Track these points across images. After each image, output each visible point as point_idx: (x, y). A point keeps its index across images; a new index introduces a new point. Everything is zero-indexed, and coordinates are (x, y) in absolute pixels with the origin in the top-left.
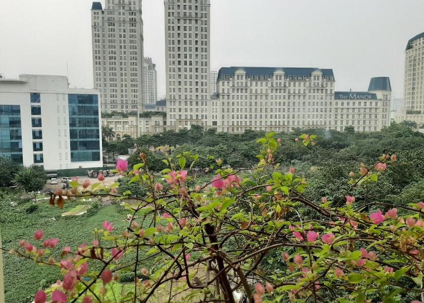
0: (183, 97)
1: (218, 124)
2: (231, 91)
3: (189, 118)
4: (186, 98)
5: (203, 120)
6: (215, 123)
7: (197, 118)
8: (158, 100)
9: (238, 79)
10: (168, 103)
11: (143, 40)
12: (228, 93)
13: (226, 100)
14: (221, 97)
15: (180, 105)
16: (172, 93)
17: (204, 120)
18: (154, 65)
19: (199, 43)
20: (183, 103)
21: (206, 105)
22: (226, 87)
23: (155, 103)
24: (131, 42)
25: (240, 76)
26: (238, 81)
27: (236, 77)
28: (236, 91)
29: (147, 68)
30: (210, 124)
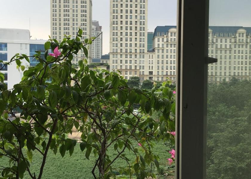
0: (124, 51)
1: (154, 74)
2: (165, 46)
3: (128, 68)
4: (126, 52)
5: (140, 70)
6: (151, 73)
7: (136, 69)
8: (103, 55)
9: (171, 36)
10: (111, 56)
11: (92, 5)
12: (163, 47)
13: (161, 54)
14: (156, 51)
15: (121, 57)
16: (115, 48)
17: (142, 70)
18: (101, 27)
19: (139, 6)
20: (124, 56)
21: (143, 58)
22: (161, 43)
23: (100, 57)
24: (82, 7)
25: (173, 34)
26: (171, 37)
27: (169, 34)
28: (169, 46)
29: (95, 29)
30: (147, 73)
